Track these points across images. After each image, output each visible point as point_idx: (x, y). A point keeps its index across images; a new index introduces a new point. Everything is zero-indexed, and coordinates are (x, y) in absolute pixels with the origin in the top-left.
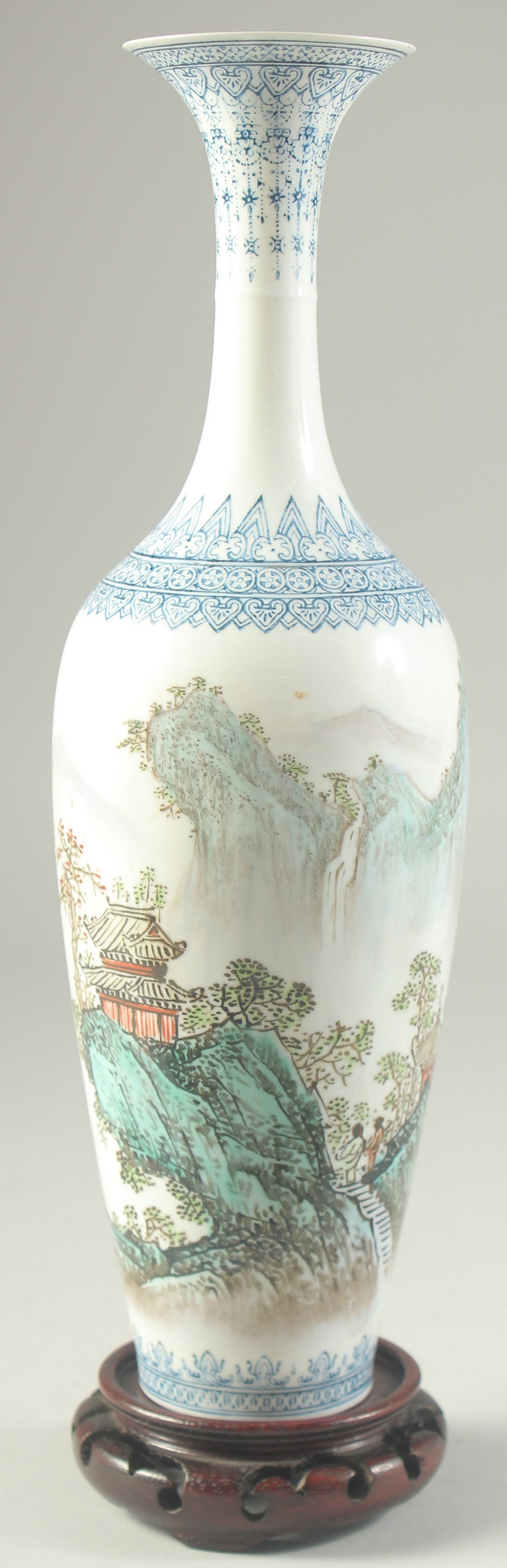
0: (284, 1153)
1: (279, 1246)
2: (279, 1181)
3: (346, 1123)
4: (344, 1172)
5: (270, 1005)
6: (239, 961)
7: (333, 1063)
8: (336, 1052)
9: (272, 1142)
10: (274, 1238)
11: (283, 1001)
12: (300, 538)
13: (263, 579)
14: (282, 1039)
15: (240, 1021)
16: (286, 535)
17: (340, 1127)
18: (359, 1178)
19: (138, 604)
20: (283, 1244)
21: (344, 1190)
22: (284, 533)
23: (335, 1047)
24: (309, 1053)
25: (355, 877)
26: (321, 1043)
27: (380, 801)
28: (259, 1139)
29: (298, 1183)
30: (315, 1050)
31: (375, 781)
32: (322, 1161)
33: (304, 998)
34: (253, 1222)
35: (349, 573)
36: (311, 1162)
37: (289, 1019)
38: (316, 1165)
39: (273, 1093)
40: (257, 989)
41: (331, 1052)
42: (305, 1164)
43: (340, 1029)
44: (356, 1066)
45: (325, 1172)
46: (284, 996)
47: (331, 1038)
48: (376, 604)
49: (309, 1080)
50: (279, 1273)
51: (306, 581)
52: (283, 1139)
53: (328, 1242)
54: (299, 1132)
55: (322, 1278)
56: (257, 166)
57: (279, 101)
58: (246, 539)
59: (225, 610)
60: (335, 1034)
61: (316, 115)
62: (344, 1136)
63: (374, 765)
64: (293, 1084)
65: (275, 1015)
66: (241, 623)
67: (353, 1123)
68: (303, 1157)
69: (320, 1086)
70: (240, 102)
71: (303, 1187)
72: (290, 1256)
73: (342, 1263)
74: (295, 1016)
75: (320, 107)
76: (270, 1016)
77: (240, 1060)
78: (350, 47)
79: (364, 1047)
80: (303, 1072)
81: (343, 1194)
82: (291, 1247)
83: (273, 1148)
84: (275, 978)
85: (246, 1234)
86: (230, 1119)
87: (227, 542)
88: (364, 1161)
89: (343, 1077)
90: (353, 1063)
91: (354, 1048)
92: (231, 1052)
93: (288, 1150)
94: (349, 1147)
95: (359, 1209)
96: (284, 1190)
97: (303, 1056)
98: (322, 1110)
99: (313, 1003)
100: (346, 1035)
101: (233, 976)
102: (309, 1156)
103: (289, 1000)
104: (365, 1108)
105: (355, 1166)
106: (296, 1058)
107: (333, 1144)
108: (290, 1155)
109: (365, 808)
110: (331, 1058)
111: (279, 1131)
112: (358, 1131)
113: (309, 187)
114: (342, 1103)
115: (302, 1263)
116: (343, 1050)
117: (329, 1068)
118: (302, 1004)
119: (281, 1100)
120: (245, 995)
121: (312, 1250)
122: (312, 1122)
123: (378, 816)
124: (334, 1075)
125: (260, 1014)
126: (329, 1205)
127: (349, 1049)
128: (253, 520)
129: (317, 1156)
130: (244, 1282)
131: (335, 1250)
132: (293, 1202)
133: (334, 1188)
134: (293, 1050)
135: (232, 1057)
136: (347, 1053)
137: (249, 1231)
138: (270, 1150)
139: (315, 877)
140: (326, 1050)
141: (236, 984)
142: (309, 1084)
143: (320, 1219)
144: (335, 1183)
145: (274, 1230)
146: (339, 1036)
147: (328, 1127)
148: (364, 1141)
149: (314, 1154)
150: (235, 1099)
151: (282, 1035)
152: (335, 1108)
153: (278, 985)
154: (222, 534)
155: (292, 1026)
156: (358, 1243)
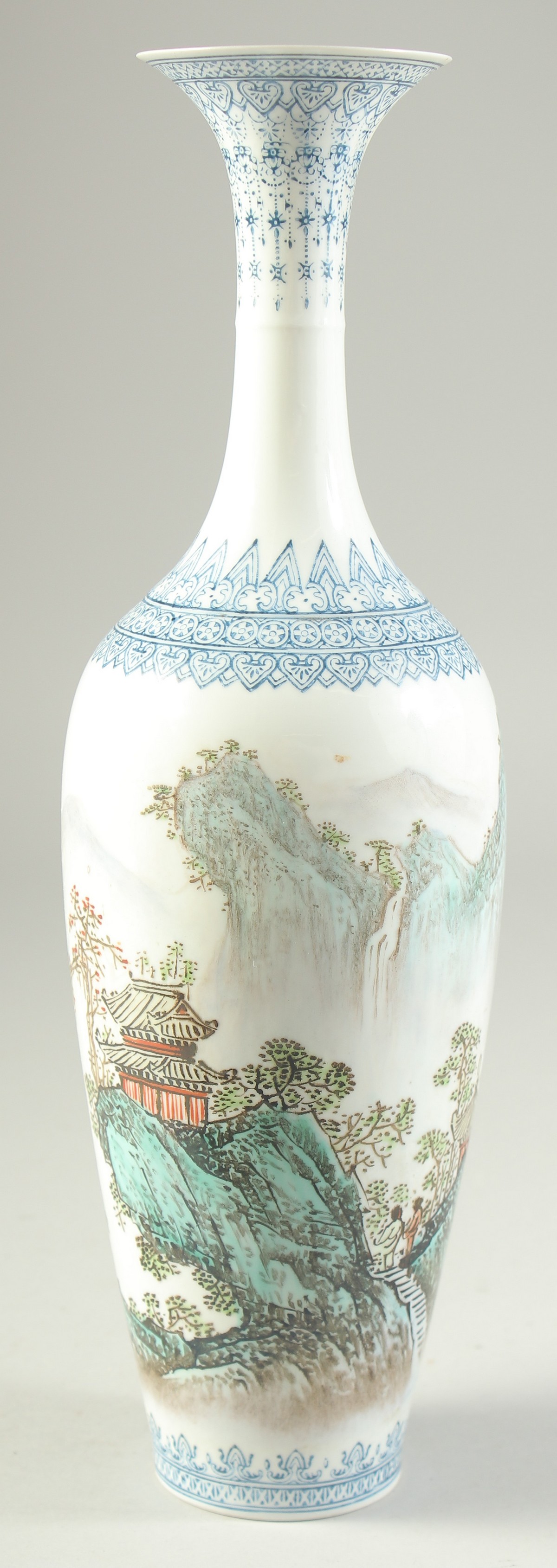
0: (320, 1239)
1: (313, 1337)
2: (315, 1269)
3: (385, 1207)
4: (382, 1257)
5: (308, 1087)
6: (275, 1040)
7: (373, 1144)
8: (376, 1133)
9: (308, 1229)
10: (308, 1328)
11: (322, 1082)
12: (333, 586)
13: (297, 633)
14: (319, 1121)
15: (275, 1104)
16: (319, 583)
17: (378, 1210)
19: (162, 659)
20: (317, 1334)
21: (382, 1276)
22: (316, 581)
23: (374, 1128)
24: (348, 1135)
25: (397, 950)
26: (360, 1125)
27: (424, 869)
28: (295, 1226)
29: (335, 1270)
30: (354, 1132)
31: (418, 847)
32: (359, 1247)
33: (343, 1079)
34: (287, 1312)
35: (386, 624)
36: (348, 1248)
37: (327, 1100)
38: (353, 1251)
39: (309, 1178)
40: (294, 1068)
41: (371, 1133)
42: (342, 1251)
43: (381, 1109)
44: (397, 1146)
45: (363, 1258)
46: (323, 1076)
47: (371, 1119)
48: (416, 658)
49: (347, 1163)
50: (313, 1364)
51: (343, 634)
52: (320, 1226)
53: (364, 1330)
54: (336, 1218)
55: (357, 1367)
56: (284, 187)
57: (310, 118)
58: (276, 588)
59: (258, 668)
60: (376, 1115)
61: (349, 132)
62: (383, 1220)
63: (418, 830)
64: (331, 1167)
65: (313, 1097)
66: (276, 681)
67: (392, 1206)
68: (340, 1244)
69: (359, 1169)
70: (268, 118)
71: (339, 1274)
72: (325, 1347)
74: (334, 1098)
75: (353, 123)
76: (307, 1098)
77: (275, 1144)
78: (389, 61)
79: (404, 1126)
80: (342, 1156)
81: (380, 1279)
82: (326, 1337)
83: (309, 1236)
84: (313, 1058)
85: (280, 1325)
86: (264, 1206)
87: (256, 591)
89: (383, 1158)
90: (394, 1143)
91: (395, 1129)
92: (265, 1136)
93: (325, 1237)
96: (319, 1278)
97: (341, 1139)
98: (361, 1194)
99: (353, 1084)
100: (386, 1115)
101: (268, 1057)
102: (346, 1242)
103: (327, 1081)
106: (334, 1141)
107: (372, 1229)
108: (327, 1242)
109: (408, 877)
110: (370, 1140)
111: (315, 1217)
112: (397, 1214)
114: (381, 1186)
115: (337, 1353)
116: (383, 1131)
117: (368, 1150)
118: (342, 1084)
119: (318, 1185)
120: (281, 1077)
121: (349, 1340)
122: (350, 1207)
123: (422, 884)
124: (373, 1157)
125: (297, 1096)
126: (366, 1292)
127: (389, 1129)
128: (283, 567)
129: (355, 1242)
131: (372, 1337)
132: (330, 1291)
133: (372, 1274)
134: (332, 1133)
135: (266, 1141)
136: (387, 1134)
137: (282, 1322)
138: (306, 1237)
139: (356, 951)
140: (366, 1131)
141: (271, 1064)
142: (347, 1168)
143: (357, 1306)
144: (372, 1269)
145: (308, 1320)
146: (379, 1117)
147: (366, 1211)
149: (351, 1240)
150: (269, 1184)
151: (320, 1117)
152: (374, 1191)
153: (316, 1066)
154: (250, 582)
155: (330, 1108)
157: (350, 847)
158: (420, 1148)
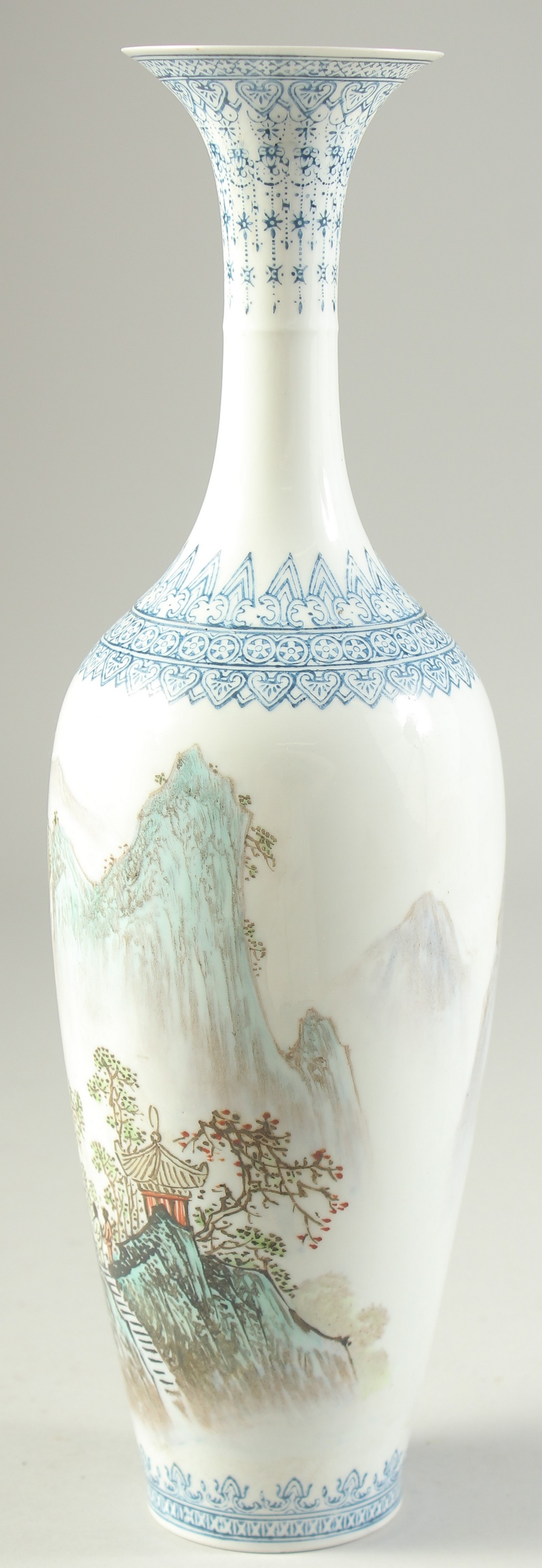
113: (232, 208)
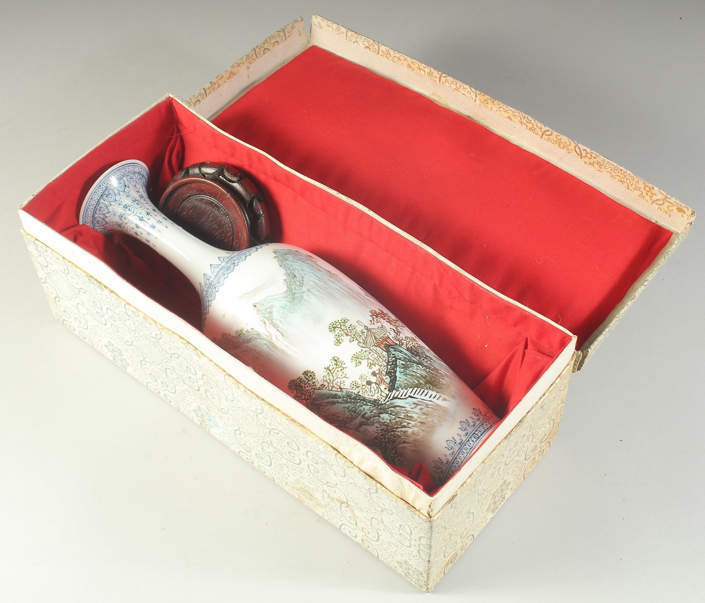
0: (358, 411)
1: (392, 433)
2: (368, 419)
3: (362, 386)
4: (380, 396)
5: (306, 386)
6: (288, 386)
7: (337, 378)
8: (334, 375)
9: (353, 413)
10: (388, 433)
11: (307, 381)
14: (319, 389)
15: (308, 398)
17: (362, 388)
18: (388, 392)
20: (392, 431)
21: (387, 399)
23: (332, 374)
24: (328, 383)
25: (282, 334)
26: (328, 378)
27: (267, 311)
28: (350, 416)
29: (372, 413)
30: (329, 381)
31: (260, 309)
32: (370, 402)
33: (309, 374)
34: (379, 435)
36: (367, 405)
37: (313, 383)
38: (370, 404)
39: (336, 403)
40: (298, 386)
41: (333, 376)
42: (367, 408)
43: (328, 369)
44: (345, 370)
45: (375, 403)
46: (305, 379)
47: (328, 373)
49: (338, 389)
50: (403, 438)
52: (353, 409)
53: (402, 417)
54: (354, 403)
55: (415, 426)
60: (328, 371)
62: (367, 389)
63: (255, 306)
64: (336, 394)
65: (310, 386)
67: (365, 383)
68: (364, 406)
69: (342, 386)
71: (375, 413)
72: (398, 432)
73: (415, 416)
74: (314, 380)
76: (310, 388)
77: (320, 406)
79: (340, 364)
80: (334, 389)
81: (388, 401)
82: (395, 429)
83: (355, 414)
84: (298, 379)
85: (383, 440)
86: (340, 420)
88: (383, 387)
89: (345, 377)
90: (343, 371)
91: (338, 368)
92: (317, 407)
93: (358, 410)
94: (372, 389)
95: (399, 399)
96: (372, 419)
97: (328, 386)
98: (351, 391)
99: (313, 372)
100: (331, 368)
101: (293, 391)
102: (364, 405)
103: (307, 379)
104: (363, 376)
105: (381, 391)
106: (327, 388)
107: (366, 394)
108: (361, 410)
109: (265, 317)
110: (335, 377)
111: (350, 409)
112: (369, 383)
114: (354, 383)
115: (404, 429)
116: (336, 372)
117: (338, 380)
118: (311, 376)
119: (339, 402)
120: (300, 391)
121: (401, 423)
122: (353, 397)
123: (270, 314)
124: (342, 380)
125: (308, 390)
126: (388, 408)
127: (337, 369)
129: (366, 402)
130: (401, 451)
132: (378, 419)
133: (383, 403)
134: (325, 388)
135: (319, 407)
136: (338, 371)
137: (382, 439)
138: (355, 415)
139: (274, 347)
140: (331, 377)
141: (295, 392)
142: (339, 390)
143: (390, 414)
144: (381, 402)
145: (385, 431)
146: (330, 371)
147: (359, 392)
148: (375, 383)
149: (365, 402)
150: (333, 415)
151: (317, 388)
152: (354, 386)
153: (301, 379)
155: (316, 383)
156: (413, 406)
157: (245, 330)
158: (354, 362)
